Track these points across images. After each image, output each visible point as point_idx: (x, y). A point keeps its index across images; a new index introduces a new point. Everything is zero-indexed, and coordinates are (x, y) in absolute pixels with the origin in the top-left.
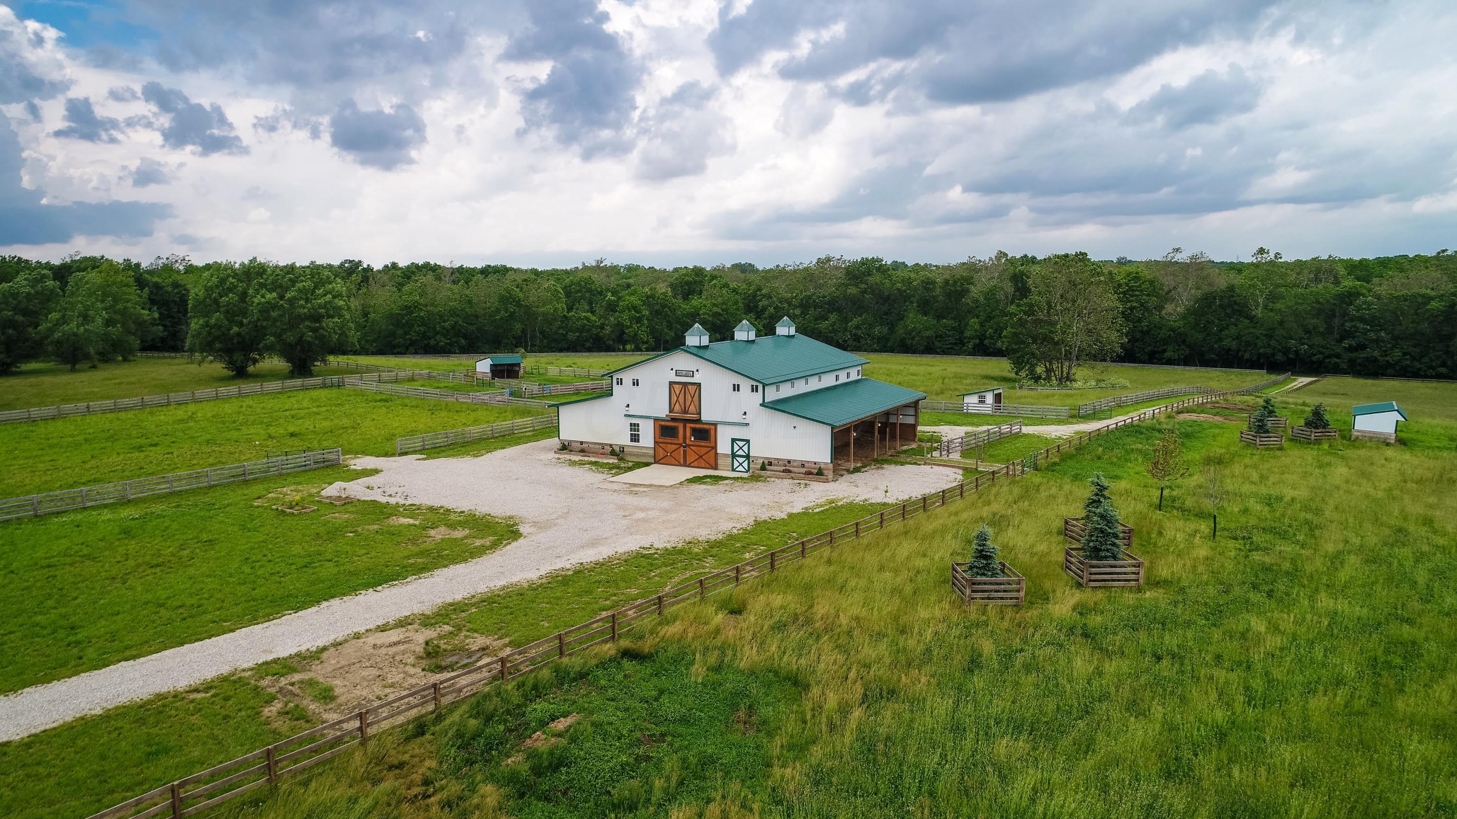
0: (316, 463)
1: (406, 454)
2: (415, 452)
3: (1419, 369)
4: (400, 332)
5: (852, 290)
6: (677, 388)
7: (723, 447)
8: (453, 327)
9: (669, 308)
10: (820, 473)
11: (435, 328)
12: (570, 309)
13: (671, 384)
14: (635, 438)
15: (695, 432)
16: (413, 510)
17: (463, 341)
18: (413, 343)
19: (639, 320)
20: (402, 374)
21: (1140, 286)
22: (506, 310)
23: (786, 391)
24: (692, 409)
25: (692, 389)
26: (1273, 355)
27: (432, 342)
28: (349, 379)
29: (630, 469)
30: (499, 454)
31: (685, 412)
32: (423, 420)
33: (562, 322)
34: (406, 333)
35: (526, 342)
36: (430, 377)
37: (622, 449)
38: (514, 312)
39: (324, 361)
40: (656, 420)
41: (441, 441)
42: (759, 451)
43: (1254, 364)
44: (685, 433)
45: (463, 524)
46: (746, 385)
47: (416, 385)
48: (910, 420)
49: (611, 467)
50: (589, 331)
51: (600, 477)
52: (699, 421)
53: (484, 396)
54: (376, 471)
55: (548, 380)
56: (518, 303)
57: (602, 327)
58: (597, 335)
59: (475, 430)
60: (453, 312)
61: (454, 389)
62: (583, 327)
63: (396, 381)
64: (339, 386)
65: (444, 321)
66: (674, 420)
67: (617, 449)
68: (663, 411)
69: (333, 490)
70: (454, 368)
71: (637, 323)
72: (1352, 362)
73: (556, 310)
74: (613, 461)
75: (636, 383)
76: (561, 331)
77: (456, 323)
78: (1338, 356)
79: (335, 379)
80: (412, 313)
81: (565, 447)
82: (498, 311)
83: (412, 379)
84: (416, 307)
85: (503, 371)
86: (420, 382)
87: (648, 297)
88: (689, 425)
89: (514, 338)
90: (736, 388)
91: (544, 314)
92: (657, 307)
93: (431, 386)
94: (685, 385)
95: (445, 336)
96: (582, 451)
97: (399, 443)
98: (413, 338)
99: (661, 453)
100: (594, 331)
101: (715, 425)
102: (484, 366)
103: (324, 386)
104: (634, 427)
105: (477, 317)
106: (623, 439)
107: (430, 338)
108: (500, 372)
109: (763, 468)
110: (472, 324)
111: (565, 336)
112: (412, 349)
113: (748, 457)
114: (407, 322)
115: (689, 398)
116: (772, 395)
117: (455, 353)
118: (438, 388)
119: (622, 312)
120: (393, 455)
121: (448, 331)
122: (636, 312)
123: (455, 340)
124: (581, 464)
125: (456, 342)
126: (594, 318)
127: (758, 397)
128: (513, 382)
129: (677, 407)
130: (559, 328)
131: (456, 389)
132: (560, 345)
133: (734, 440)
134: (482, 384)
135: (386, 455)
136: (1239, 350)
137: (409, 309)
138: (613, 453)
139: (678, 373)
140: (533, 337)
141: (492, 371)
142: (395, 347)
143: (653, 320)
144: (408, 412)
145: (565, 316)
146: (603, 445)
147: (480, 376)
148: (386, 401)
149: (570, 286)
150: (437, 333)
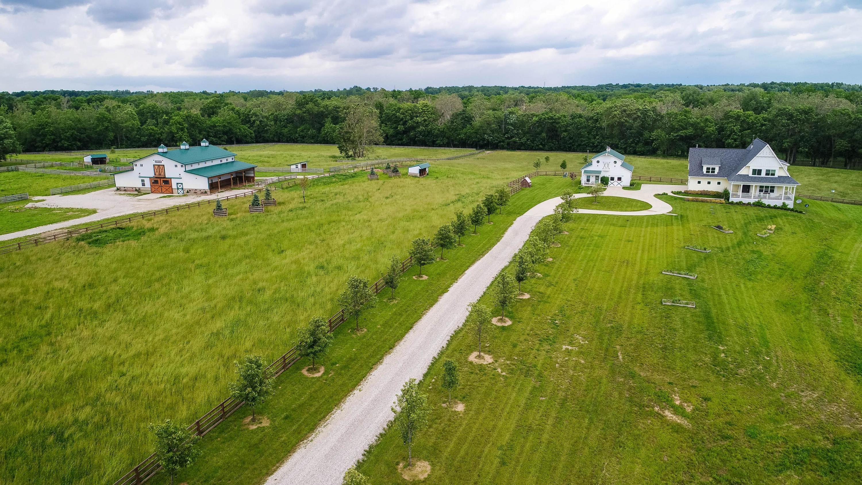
0: (18, 198)
1: (55, 195)
2: (58, 194)
3: (533, 147)
4: (38, 139)
5: (298, 112)
6: (156, 167)
7: (174, 186)
8: (72, 136)
9: (199, 122)
10: (206, 192)
11: (60, 137)
12: (142, 124)
13: (154, 165)
14: (143, 185)
15: (164, 181)
16: (60, 209)
17: (79, 143)
18: (47, 145)
19: (182, 129)
20: (46, 164)
21: (428, 109)
22: (103, 125)
23: (195, 166)
24: (162, 174)
25: (161, 167)
26: (479, 141)
27: (59, 144)
28: (21, 167)
29: (141, 195)
30: (93, 193)
31: (160, 175)
32: (60, 183)
33: (137, 131)
34: (43, 140)
35: (117, 142)
36: (61, 165)
37: (139, 189)
38: (108, 126)
39: (5, 159)
40: (150, 178)
41: (69, 190)
42: (186, 186)
43: (471, 146)
44: (160, 182)
45: (78, 211)
46: (179, 165)
47: (55, 169)
48: (252, 175)
49: (134, 195)
50: (154, 136)
51: (129, 198)
52: (165, 178)
53: (87, 173)
54: (44, 200)
55: (120, 165)
56: (110, 121)
57: (161, 133)
58: (159, 138)
59: (83, 186)
60: (71, 128)
61: (73, 170)
62: (150, 135)
63: (44, 167)
64: (17, 170)
65: (66, 133)
66: (156, 178)
67: (137, 189)
68: (152, 175)
69: (30, 205)
70: (73, 160)
71: (182, 131)
72: (508, 144)
73: (133, 124)
74: (137, 193)
75: (142, 165)
76: (137, 136)
77: (73, 133)
78: (503, 142)
79: (13, 167)
80: (45, 128)
81: (118, 189)
82: (98, 126)
83: (52, 166)
84: (47, 125)
85: (98, 161)
86: (56, 168)
87: (187, 117)
88: (162, 179)
89: (110, 140)
90: (176, 166)
91: (127, 127)
92: (192, 122)
93: (62, 169)
94: (159, 165)
95: (67, 141)
96: (125, 190)
97: (51, 191)
98: (47, 142)
99: (153, 190)
100: (157, 136)
101: (171, 178)
102: (88, 159)
103: (8, 171)
104: (143, 181)
105: (85, 129)
106: (139, 185)
107: (58, 142)
108: (96, 161)
109: (188, 192)
110: (83, 134)
111: (139, 139)
112: (47, 149)
113: (183, 189)
114: (42, 134)
115: (161, 170)
116: (189, 168)
117: (74, 150)
118: (66, 170)
119: (173, 125)
120: (49, 195)
121: (69, 138)
122: (180, 125)
123: (73, 142)
124: (124, 194)
125: (74, 144)
126: (156, 129)
127: (183, 169)
128: (102, 166)
129: (157, 174)
130: (136, 135)
131: (75, 170)
132: (138, 144)
133: (177, 184)
134: (87, 167)
135: (46, 195)
136: (466, 140)
137: (42, 126)
138: (136, 190)
139: (156, 162)
140: (122, 140)
141: (92, 161)
142: (36, 147)
143: (190, 129)
144: (53, 180)
145: (139, 128)
146: (132, 188)
147: (86, 164)
148: (41, 176)
149: (143, 110)
150: (63, 139)
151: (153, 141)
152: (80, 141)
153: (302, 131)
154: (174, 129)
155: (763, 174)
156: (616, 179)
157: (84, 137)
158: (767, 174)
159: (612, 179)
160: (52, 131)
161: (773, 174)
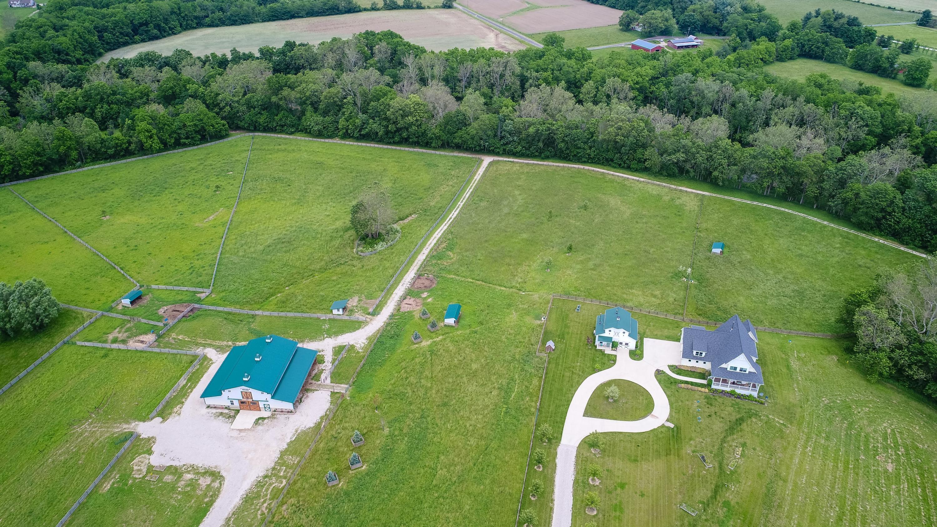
1: (153, 418)
2: (155, 416)
3: (528, 154)
7: (261, 406)
8: (32, 162)
9: (168, 125)
10: (291, 412)
13: (242, 392)
14: (232, 404)
15: (251, 403)
17: (42, 168)
21: (420, 108)
22: (64, 144)
26: (475, 147)
29: (234, 417)
31: (248, 398)
33: (101, 143)
37: (229, 407)
38: (70, 145)
40: (239, 400)
44: (248, 402)
49: (228, 417)
50: (121, 146)
51: (228, 426)
54: (154, 438)
56: (71, 139)
57: (129, 143)
58: (126, 148)
60: (30, 153)
62: (117, 145)
65: (25, 159)
69: (153, 460)
71: (151, 138)
72: (504, 151)
73: (96, 137)
74: (227, 411)
75: (230, 391)
76: (103, 150)
77: (33, 159)
82: (58, 146)
91: (89, 141)
92: (160, 126)
94: (246, 392)
95: (28, 168)
96: (215, 408)
98: (6, 173)
100: (124, 145)
101: (258, 401)
104: (232, 401)
109: (275, 411)
110: (43, 156)
113: (269, 408)
115: (248, 395)
119: (139, 133)
120: (149, 420)
122: (148, 132)
124: (218, 416)
126: (121, 137)
127: (270, 396)
129: (245, 397)
130: (101, 148)
133: (264, 405)
135: (146, 420)
136: (462, 144)
138: (226, 408)
139: (243, 389)
146: (222, 406)
151: (121, 151)
152: (41, 165)
153: (281, 120)
154: (142, 137)
155: (738, 370)
156: (624, 344)
157: (45, 161)
158: (740, 370)
159: (621, 343)
160: (9, 161)
161: (745, 371)
